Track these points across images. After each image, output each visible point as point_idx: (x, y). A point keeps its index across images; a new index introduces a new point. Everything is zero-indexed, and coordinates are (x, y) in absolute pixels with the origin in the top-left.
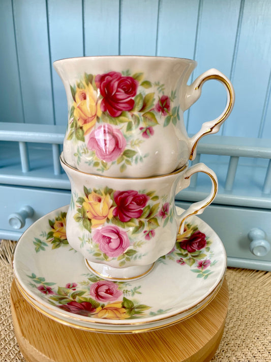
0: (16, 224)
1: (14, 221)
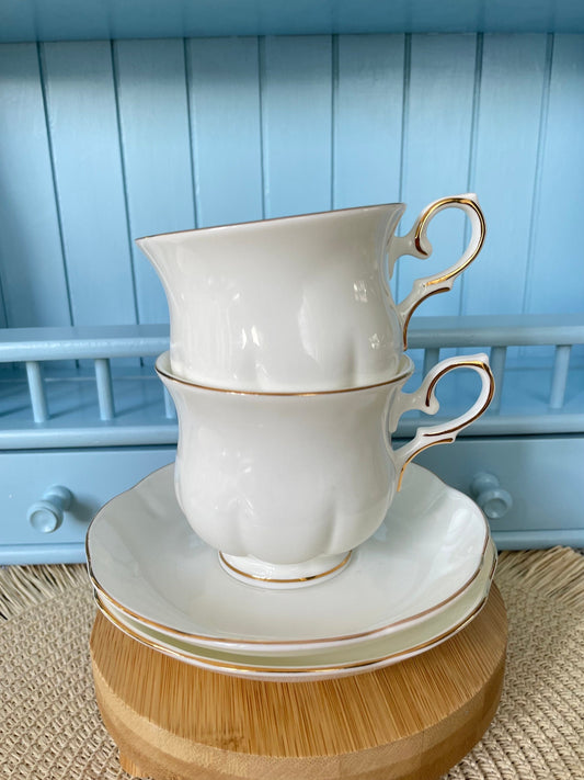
0: (45, 522)
1: (40, 518)
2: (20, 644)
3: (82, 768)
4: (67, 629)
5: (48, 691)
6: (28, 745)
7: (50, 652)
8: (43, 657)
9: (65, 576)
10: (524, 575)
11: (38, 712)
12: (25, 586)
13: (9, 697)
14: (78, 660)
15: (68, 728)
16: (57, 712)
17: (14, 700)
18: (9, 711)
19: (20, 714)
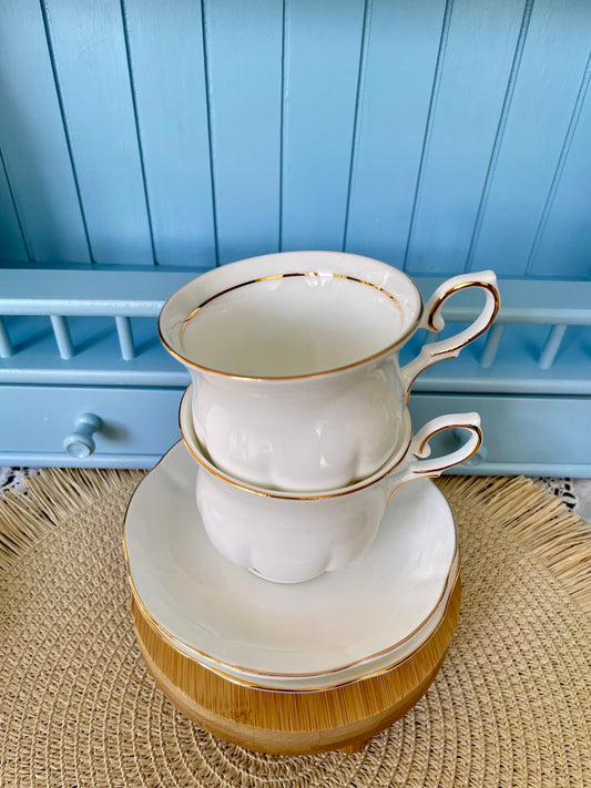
2: (69, 552)
3: (129, 673)
4: (106, 538)
5: (97, 600)
6: (85, 651)
7: (95, 561)
8: (89, 567)
9: (100, 479)
10: (487, 502)
11: (90, 620)
12: (66, 490)
13: (66, 605)
14: (117, 570)
15: (115, 636)
16: (105, 621)
17: (70, 607)
18: (68, 619)
19: (76, 620)
